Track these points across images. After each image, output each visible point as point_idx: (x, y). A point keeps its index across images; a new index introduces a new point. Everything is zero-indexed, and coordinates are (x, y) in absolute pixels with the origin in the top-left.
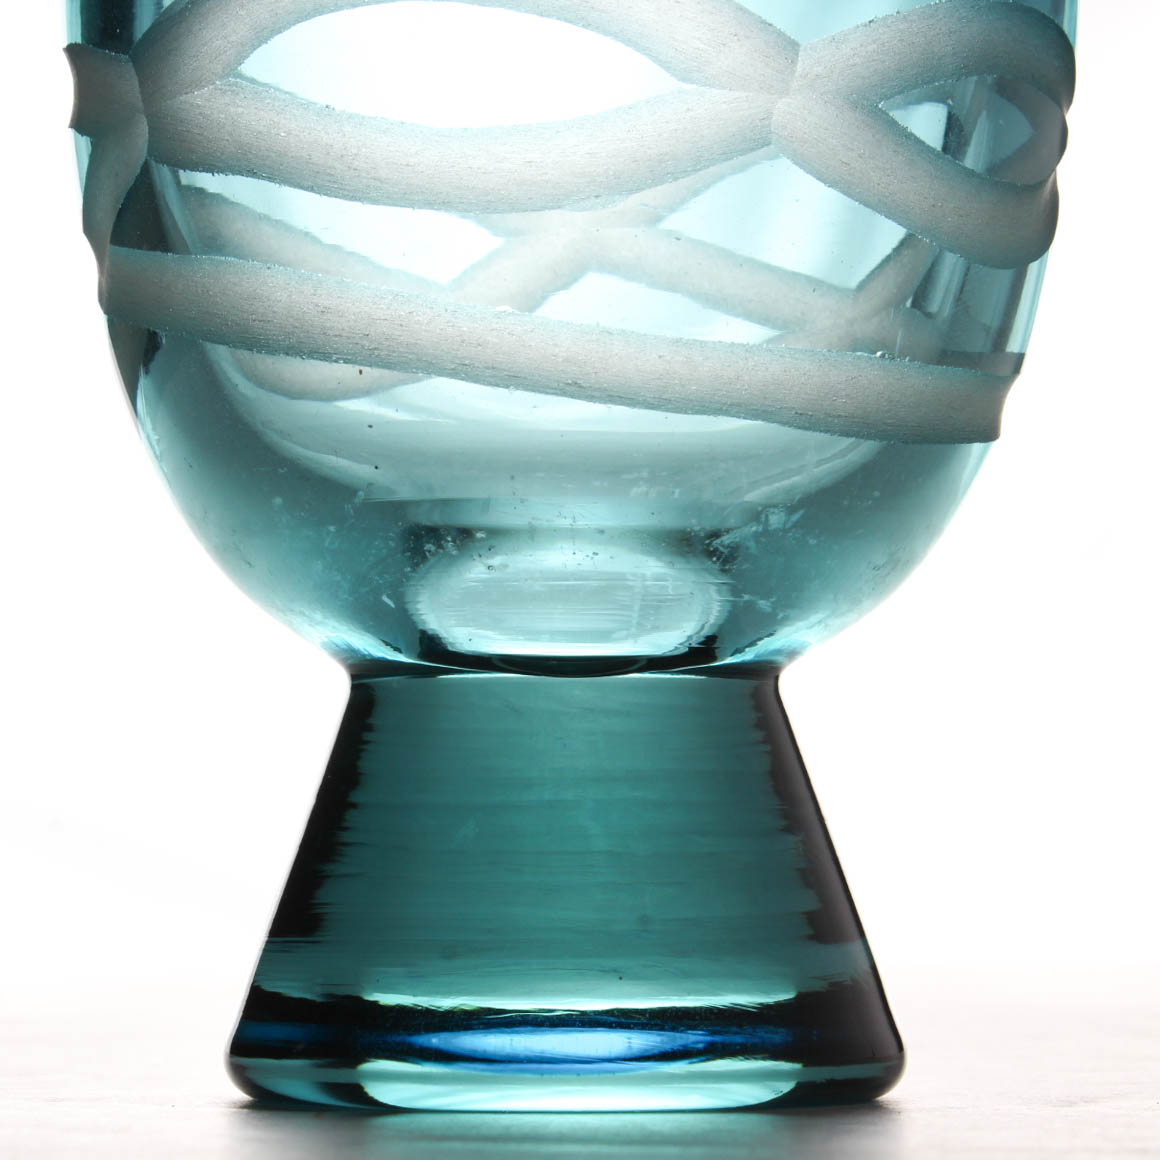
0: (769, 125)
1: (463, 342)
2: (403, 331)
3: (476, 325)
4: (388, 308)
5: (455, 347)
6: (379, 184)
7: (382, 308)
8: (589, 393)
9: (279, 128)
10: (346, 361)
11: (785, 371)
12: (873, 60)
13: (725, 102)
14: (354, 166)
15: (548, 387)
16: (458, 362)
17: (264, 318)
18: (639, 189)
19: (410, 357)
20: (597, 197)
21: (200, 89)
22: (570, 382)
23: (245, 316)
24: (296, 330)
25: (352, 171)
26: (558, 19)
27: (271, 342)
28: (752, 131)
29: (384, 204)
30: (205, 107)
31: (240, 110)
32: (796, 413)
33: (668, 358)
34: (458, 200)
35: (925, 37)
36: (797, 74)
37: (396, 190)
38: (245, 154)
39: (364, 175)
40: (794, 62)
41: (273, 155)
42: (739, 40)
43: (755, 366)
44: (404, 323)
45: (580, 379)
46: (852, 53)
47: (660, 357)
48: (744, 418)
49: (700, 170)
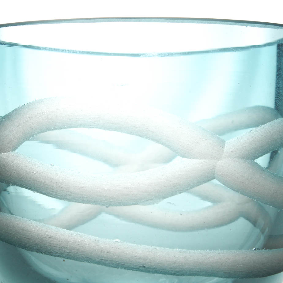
0: (214, 171)
1: (102, 251)
2: (80, 246)
3: (106, 246)
4: (74, 238)
5: (99, 253)
6: (70, 194)
7: (72, 238)
8: (148, 270)
9: (34, 171)
10: (59, 256)
11: (220, 258)
12: (252, 144)
13: (198, 164)
14: (61, 186)
15: (133, 268)
16: (100, 258)
17: (29, 238)
18: (167, 197)
19: (82, 256)
20: (151, 200)
21: (4, 153)
22: (141, 266)
23: (21, 235)
24: (40, 243)
25: (60, 188)
26: (137, 135)
27: (31, 247)
28: (208, 174)
29: (73, 201)
30: (6, 159)
31: (19, 162)
32: (224, 272)
33: (177, 257)
34: (100, 201)
35: (271, 133)
36: (224, 152)
37: (77, 196)
38: (21, 179)
39: (65, 190)
40: (223, 147)
41: (31, 180)
42: (203, 141)
43: (209, 257)
44: (80, 244)
45: (145, 265)
46: (244, 142)
47: (174, 256)
48: (205, 276)
49: (189, 189)
